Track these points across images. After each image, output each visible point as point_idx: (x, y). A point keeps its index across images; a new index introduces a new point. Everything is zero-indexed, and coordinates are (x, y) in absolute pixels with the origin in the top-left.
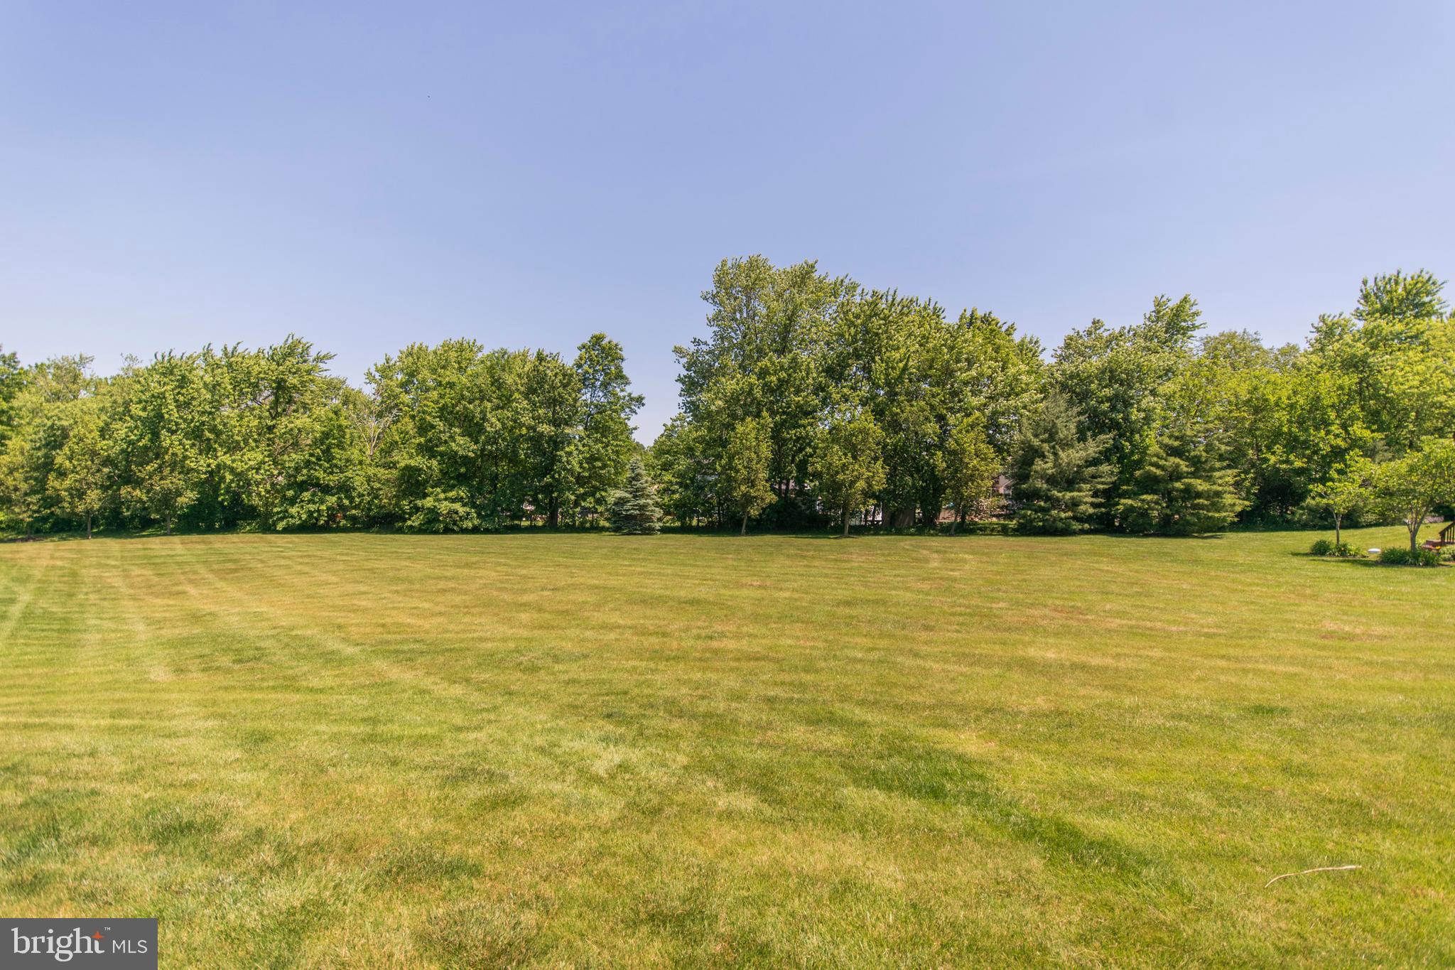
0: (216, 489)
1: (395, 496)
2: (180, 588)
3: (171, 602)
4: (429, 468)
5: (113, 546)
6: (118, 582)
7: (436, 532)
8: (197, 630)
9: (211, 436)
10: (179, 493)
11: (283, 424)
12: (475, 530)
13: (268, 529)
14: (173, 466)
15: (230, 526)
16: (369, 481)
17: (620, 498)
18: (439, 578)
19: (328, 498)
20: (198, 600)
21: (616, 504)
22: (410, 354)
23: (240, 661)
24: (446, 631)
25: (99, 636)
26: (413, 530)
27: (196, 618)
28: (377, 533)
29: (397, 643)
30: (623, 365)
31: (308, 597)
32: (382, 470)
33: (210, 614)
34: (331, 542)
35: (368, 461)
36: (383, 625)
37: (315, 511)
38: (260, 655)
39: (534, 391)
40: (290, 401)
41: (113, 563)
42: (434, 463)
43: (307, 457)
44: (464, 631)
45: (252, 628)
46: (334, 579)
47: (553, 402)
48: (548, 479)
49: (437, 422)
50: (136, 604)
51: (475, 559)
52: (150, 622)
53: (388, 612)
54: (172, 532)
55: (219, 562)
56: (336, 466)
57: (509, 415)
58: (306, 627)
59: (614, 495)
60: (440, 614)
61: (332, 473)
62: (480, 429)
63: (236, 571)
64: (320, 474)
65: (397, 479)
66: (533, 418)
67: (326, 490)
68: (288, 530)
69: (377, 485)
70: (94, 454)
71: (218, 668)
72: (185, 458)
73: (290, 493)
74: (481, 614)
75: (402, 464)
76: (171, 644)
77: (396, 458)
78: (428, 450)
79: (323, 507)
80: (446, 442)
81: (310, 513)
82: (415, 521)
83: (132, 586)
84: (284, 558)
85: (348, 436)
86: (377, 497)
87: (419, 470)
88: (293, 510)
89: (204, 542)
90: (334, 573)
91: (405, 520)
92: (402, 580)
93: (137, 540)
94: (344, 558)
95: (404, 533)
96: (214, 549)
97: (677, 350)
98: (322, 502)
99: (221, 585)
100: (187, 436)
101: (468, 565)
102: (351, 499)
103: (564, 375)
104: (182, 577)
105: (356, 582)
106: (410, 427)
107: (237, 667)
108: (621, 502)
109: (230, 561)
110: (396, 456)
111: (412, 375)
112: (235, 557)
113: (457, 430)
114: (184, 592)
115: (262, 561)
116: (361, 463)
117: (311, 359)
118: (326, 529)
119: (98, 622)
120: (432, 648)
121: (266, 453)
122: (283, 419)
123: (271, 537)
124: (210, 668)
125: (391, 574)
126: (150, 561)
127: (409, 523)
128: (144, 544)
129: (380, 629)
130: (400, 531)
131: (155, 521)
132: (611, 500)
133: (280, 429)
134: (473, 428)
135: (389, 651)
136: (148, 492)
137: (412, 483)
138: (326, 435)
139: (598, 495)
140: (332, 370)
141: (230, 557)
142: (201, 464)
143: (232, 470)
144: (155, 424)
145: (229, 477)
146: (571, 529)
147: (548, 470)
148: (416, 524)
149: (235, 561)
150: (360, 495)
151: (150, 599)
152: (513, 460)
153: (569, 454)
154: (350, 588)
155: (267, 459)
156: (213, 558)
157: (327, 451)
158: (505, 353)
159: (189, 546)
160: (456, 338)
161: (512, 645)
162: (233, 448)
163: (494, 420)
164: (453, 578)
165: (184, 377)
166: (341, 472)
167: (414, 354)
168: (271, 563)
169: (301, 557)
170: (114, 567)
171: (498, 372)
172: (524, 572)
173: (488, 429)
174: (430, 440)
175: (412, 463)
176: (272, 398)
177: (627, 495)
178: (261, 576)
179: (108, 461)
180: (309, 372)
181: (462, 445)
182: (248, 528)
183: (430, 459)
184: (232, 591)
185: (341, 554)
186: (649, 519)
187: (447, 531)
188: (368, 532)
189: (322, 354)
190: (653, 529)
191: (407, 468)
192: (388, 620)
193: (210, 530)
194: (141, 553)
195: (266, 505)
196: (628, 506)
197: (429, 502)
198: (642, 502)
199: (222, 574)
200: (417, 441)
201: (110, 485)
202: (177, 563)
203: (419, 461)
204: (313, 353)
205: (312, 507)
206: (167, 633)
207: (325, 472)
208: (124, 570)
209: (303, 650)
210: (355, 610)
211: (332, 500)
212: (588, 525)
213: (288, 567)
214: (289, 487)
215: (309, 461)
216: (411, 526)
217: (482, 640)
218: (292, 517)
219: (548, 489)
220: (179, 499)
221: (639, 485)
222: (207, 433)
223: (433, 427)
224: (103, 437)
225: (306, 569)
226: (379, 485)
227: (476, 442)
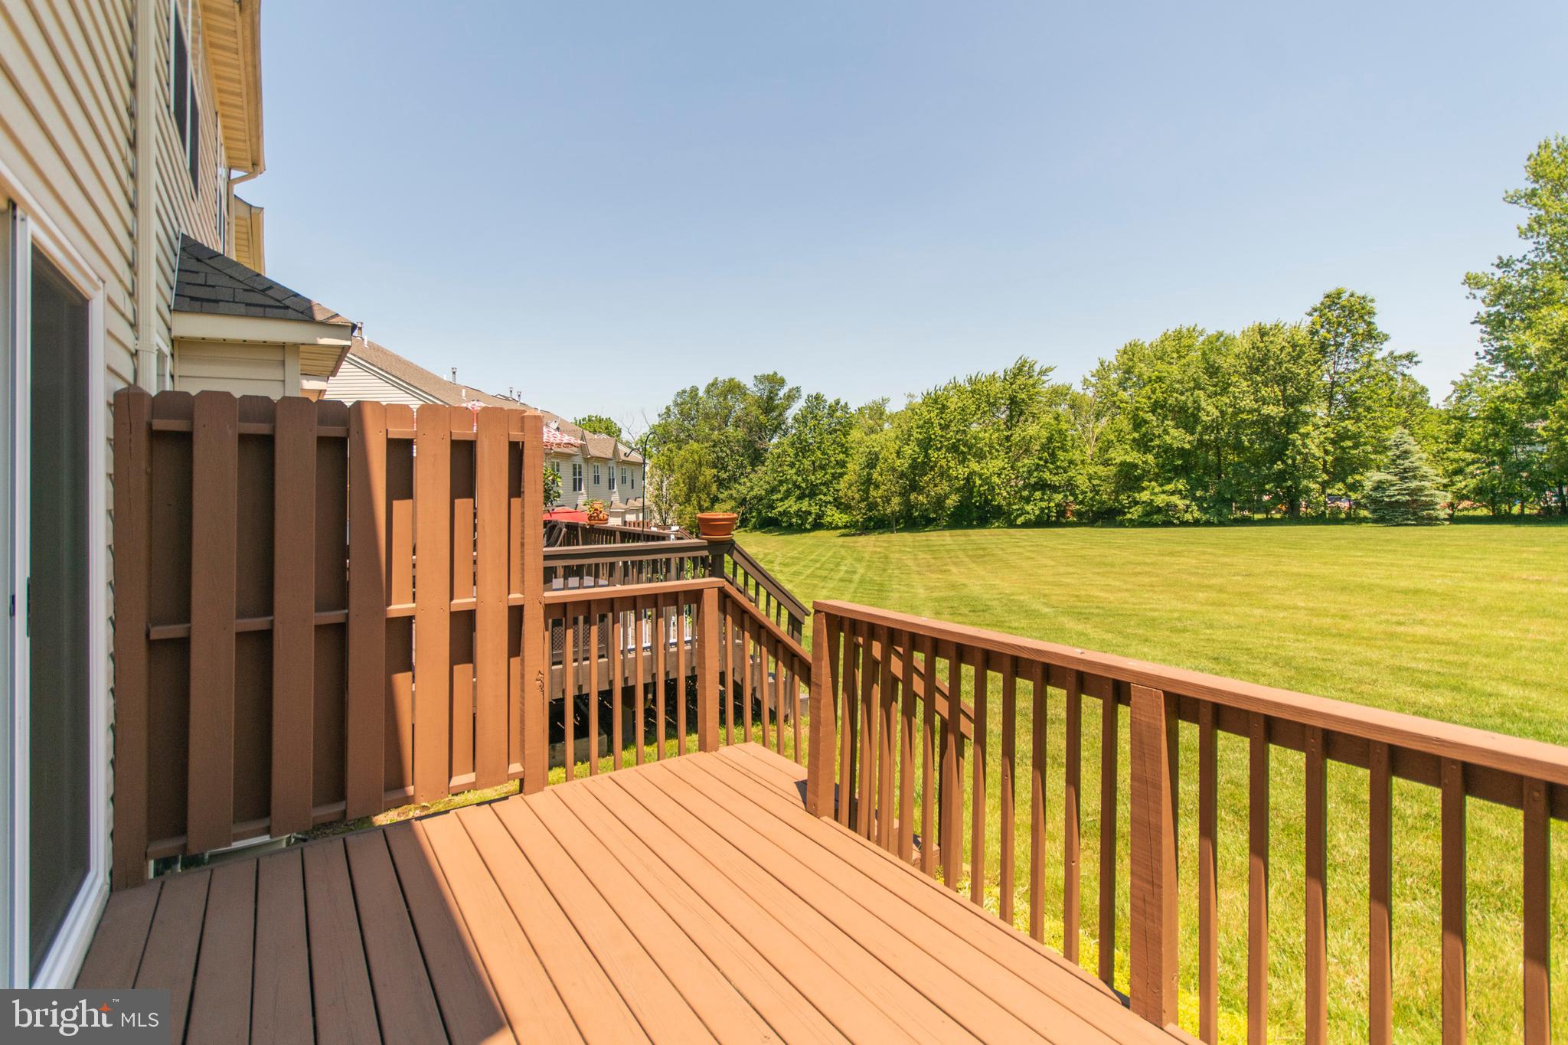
0: (971, 492)
1: (1113, 491)
2: (947, 568)
3: (941, 577)
4: (1145, 462)
5: (908, 537)
6: (910, 563)
7: (1155, 525)
8: (953, 593)
9: (965, 450)
10: (946, 496)
11: (1017, 435)
12: (1196, 523)
13: (1011, 524)
14: (942, 475)
15: (983, 522)
16: (1090, 479)
17: (1380, 482)
18: (1139, 564)
19: (1055, 496)
20: (956, 575)
21: (1375, 489)
22: (1125, 353)
23: (974, 611)
24: (1126, 602)
25: (898, 595)
26: (1134, 524)
27: (953, 586)
28: (1101, 527)
29: (1082, 608)
30: (1375, 319)
31: (1030, 575)
32: (1101, 468)
33: (964, 584)
34: (1060, 535)
35: (1089, 461)
36: (1077, 596)
37: (1046, 508)
38: (987, 609)
39: (1256, 371)
40: (1021, 413)
41: (908, 550)
42: (1150, 458)
43: (1036, 461)
44: (1141, 603)
45: (987, 593)
46: (1052, 563)
47: (1283, 380)
48: (1279, 466)
49: (1149, 416)
50: (920, 577)
51: (1180, 549)
52: (927, 588)
53: (1085, 587)
54: (946, 528)
55: (973, 550)
56: (1060, 467)
57: (1228, 401)
58: (1021, 594)
59: (1370, 478)
60: (1127, 590)
61: (1057, 474)
62: (1197, 420)
63: (984, 556)
64: (1047, 475)
65: (1115, 475)
66: (1256, 401)
67: (1055, 489)
68: (1026, 525)
69: (1096, 482)
70: (894, 470)
71: (960, 614)
72: (950, 468)
73: (1025, 493)
74: (1162, 592)
75: (1118, 461)
76: (936, 600)
77: (1113, 455)
78: (1143, 444)
79: (1052, 504)
80: (1159, 436)
81: (1042, 510)
82: (1135, 513)
83: (918, 565)
84: (1018, 547)
85: (1069, 438)
86: (1097, 493)
87: (1136, 466)
88: (1028, 508)
89: (965, 535)
90: (1053, 558)
91: (1125, 514)
92: (1105, 565)
93: (922, 534)
94: (1063, 547)
95: (1124, 526)
96: (972, 540)
97: (1473, 282)
98: (1050, 500)
99: (972, 566)
100: (948, 450)
101: (1171, 554)
102: (1076, 497)
103: (1294, 346)
104: (949, 560)
105: (1068, 565)
106: (1125, 424)
107: (971, 614)
108: (1379, 486)
109: (981, 549)
110: (1112, 454)
111: (1128, 371)
112: (984, 546)
113: (1171, 423)
114: (949, 571)
115: (1002, 549)
116: (1083, 462)
117: (1036, 374)
118: (1057, 524)
119: (898, 586)
120: (1108, 613)
121: (1006, 460)
122: (1017, 429)
123: (1012, 531)
124: (955, 614)
125: (1098, 559)
126: (930, 549)
127: (1129, 516)
128: (926, 536)
129: (1074, 599)
130: (1122, 525)
131: (934, 519)
132: (1368, 485)
133: (1016, 438)
134: (1187, 418)
135: (1074, 613)
136: (927, 496)
137: (1129, 479)
138: (1050, 439)
139: (1350, 480)
140: (1055, 379)
141: (982, 546)
142: (961, 472)
143: (981, 476)
144: (926, 444)
145: (978, 482)
146: (1319, 519)
147: (1280, 455)
148: (1135, 517)
149: (984, 549)
150: (1083, 493)
151: (928, 574)
152: (1238, 447)
153: (1306, 435)
154: (1062, 570)
155: (1006, 466)
156: (969, 547)
157: (1053, 455)
158: (1222, 335)
159: (955, 538)
160: (1172, 328)
161: (1176, 615)
162: (980, 456)
163: (1210, 408)
164: (1152, 564)
165: (943, 406)
166: (1065, 472)
167: (1131, 352)
168: (1008, 551)
169: (1031, 546)
170: (909, 552)
171: (1213, 357)
172: (1227, 560)
173: (1205, 418)
174: (1145, 435)
175: (1129, 459)
176: (1008, 413)
177: (1390, 477)
178: (1001, 560)
179: (902, 475)
180: (1034, 386)
181: (1178, 437)
182: (997, 524)
183: (1145, 453)
184: (980, 570)
185: (1063, 544)
186: (1430, 505)
187: (1167, 524)
188: (1093, 526)
189: (1044, 368)
190: (1437, 519)
191: (1123, 464)
192: (1083, 593)
193: (970, 526)
194: (925, 543)
195: (1009, 504)
196: (1392, 491)
197: (1145, 496)
198: (1414, 484)
199: (975, 558)
200: (1132, 437)
201: (904, 494)
202: (947, 551)
203: (1134, 457)
204: (1037, 368)
205: (1044, 504)
206: (935, 595)
207: (1051, 473)
208: (914, 555)
209: (1015, 608)
210: (1059, 585)
211: (1058, 497)
212: (1343, 516)
213: (1020, 554)
214: (1025, 487)
215: (1038, 465)
216: (1131, 519)
217: (1151, 610)
218: (1028, 513)
219: (1280, 477)
220: (947, 501)
221: (1407, 464)
222: (962, 447)
223: (1146, 422)
224: (898, 457)
225: (1033, 555)
226: (1098, 482)
227: (1192, 434)
